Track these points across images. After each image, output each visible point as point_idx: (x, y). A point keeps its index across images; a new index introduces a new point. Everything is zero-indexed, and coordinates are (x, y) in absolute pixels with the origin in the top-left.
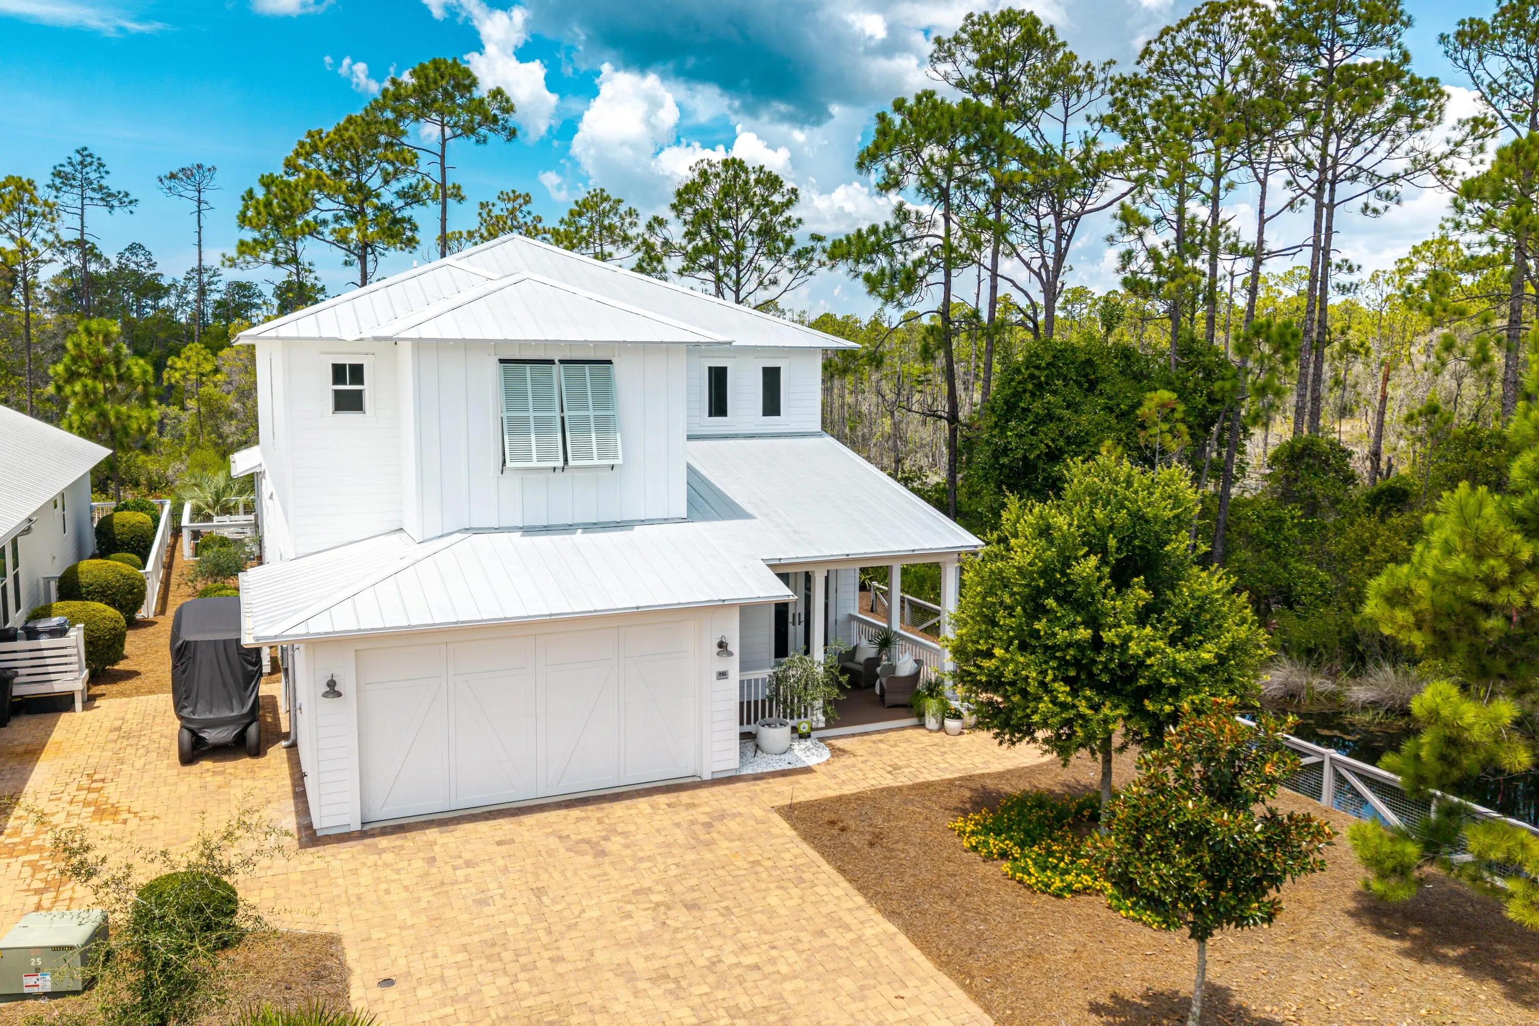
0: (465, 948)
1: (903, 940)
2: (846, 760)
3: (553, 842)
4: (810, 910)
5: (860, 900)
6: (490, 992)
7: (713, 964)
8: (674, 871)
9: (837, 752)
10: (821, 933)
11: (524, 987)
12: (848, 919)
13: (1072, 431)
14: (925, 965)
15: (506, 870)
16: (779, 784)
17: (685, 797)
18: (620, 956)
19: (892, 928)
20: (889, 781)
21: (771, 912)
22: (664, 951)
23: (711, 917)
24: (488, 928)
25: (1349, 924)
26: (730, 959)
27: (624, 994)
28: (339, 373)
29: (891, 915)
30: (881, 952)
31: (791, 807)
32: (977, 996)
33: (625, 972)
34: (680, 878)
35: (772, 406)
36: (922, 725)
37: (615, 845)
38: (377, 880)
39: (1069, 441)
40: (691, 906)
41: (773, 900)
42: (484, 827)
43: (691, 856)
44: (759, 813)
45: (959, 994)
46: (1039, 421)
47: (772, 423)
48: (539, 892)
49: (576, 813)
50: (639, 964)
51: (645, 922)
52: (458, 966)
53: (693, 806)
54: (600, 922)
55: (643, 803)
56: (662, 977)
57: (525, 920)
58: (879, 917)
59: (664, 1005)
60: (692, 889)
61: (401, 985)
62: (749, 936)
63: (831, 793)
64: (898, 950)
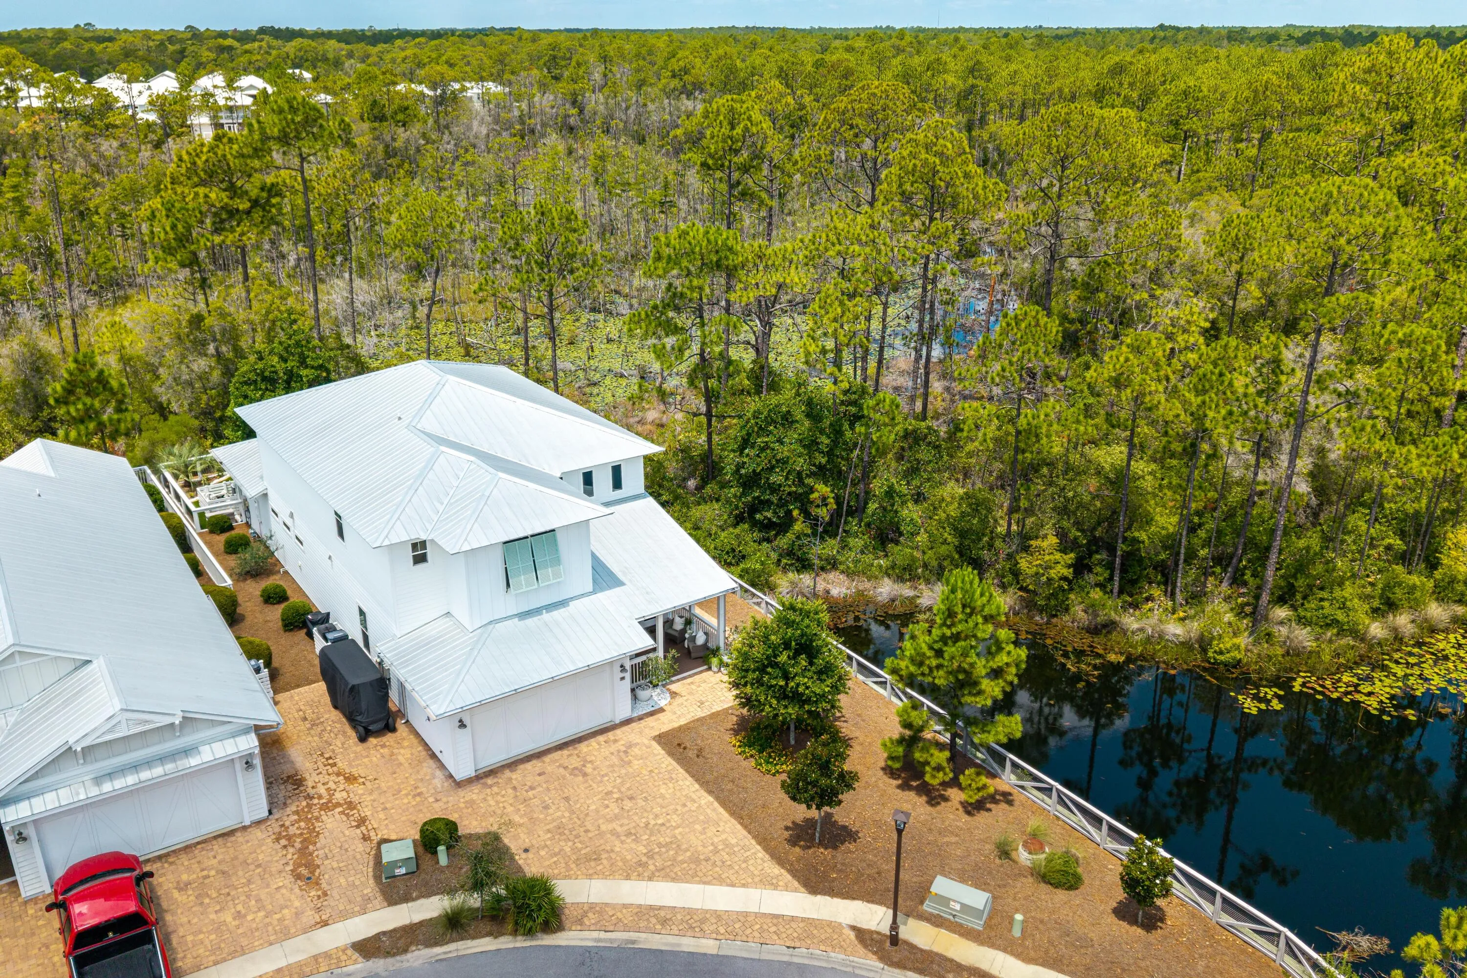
0: (549, 831)
1: (716, 804)
2: (679, 700)
3: (561, 770)
4: (678, 794)
5: (697, 786)
6: (568, 849)
7: (647, 825)
8: (619, 781)
9: (674, 695)
10: (684, 805)
11: (579, 845)
12: (694, 796)
13: (779, 456)
14: (725, 814)
15: (548, 789)
16: (650, 721)
17: (611, 735)
18: (610, 827)
19: (711, 799)
20: (700, 713)
21: (662, 796)
22: (626, 821)
23: (641, 803)
24: (554, 820)
25: (881, 773)
26: (652, 822)
27: (617, 843)
28: (415, 546)
29: (710, 792)
30: (709, 811)
31: (660, 736)
32: (745, 827)
33: (613, 832)
34: (623, 783)
35: (617, 484)
36: (710, 668)
37: (589, 769)
38: (497, 802)
39: (778, 461)
40: (631, 798)
41: (663, 791)
42: (529, 766)
43: (623, 771)
44: (646, 742)
45: (739, 827)
46: (763, 450)
47: (619, 494)
48: (567, 799)
49: (565, 752)
50: (619, 829)
51: (614, 808)
52: (550, 839)
53: (615, 741)
54: (597, 811)
55: (593, 742)
56: (629, 834)
57: (567, 814)
58: (705, 794)
59: (633, 846)
60: (629, 789)
61: (532, 851)
62: (657, 810)
63: (676, 725)
64: (714, 810)
